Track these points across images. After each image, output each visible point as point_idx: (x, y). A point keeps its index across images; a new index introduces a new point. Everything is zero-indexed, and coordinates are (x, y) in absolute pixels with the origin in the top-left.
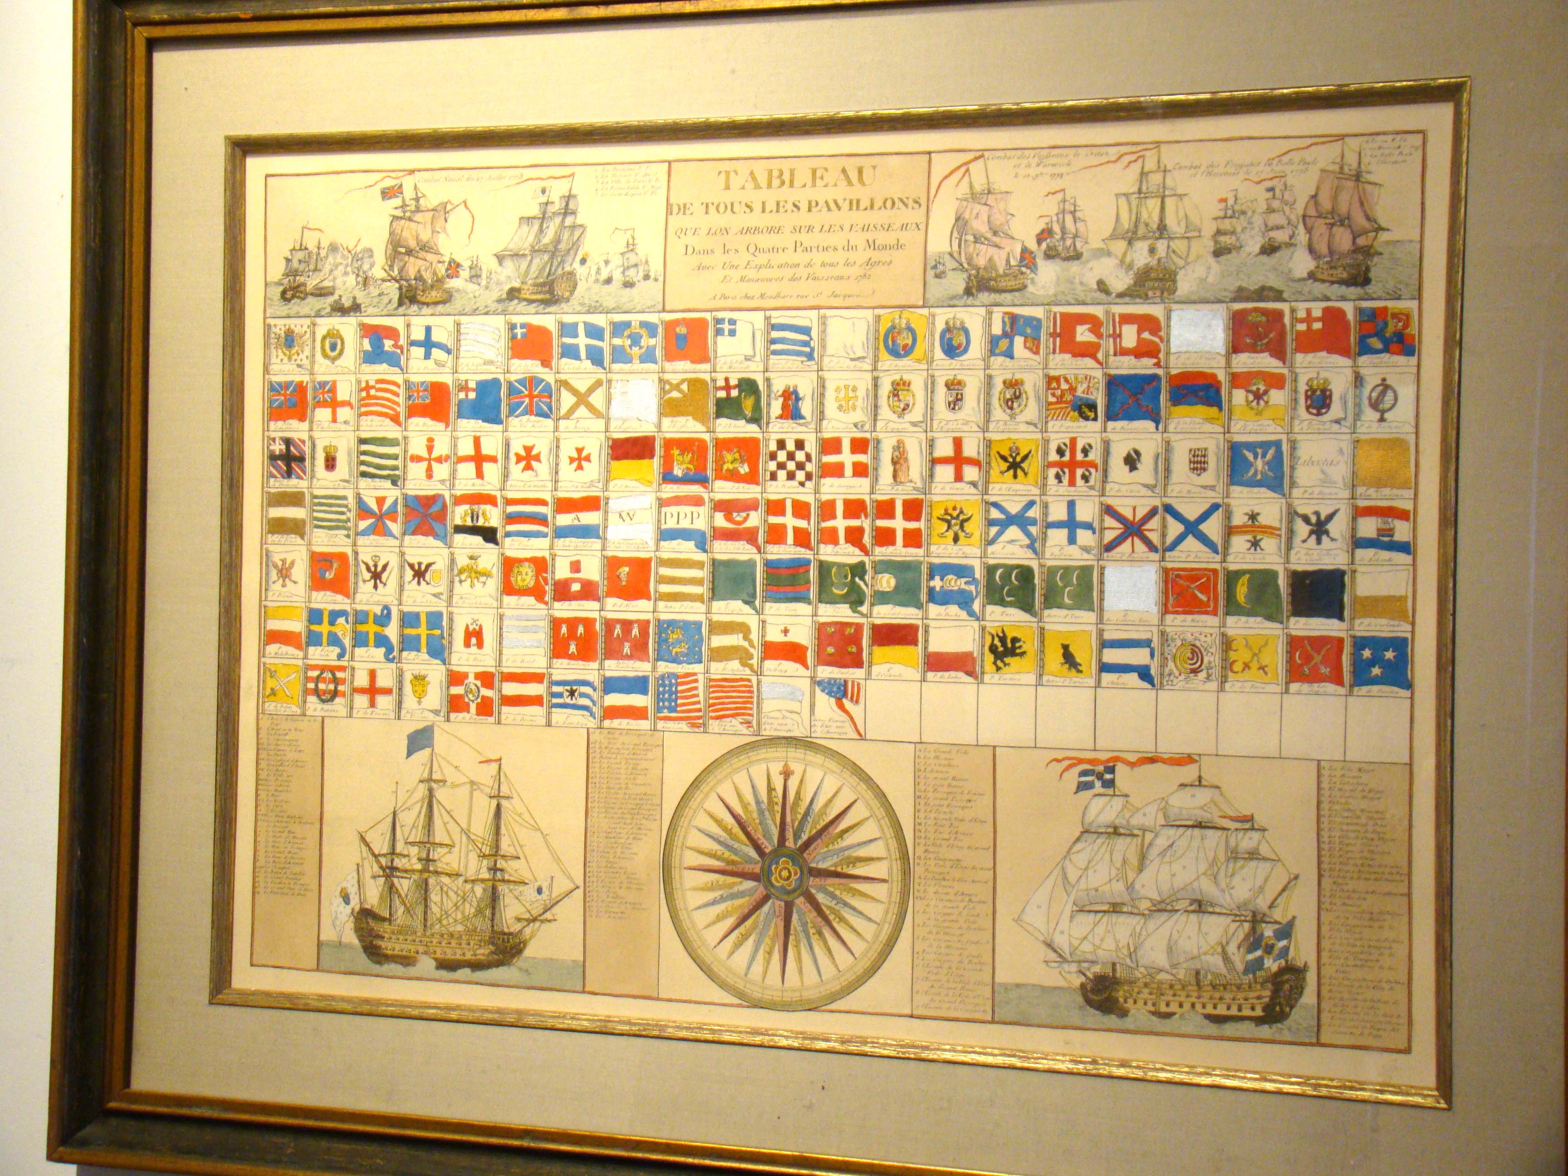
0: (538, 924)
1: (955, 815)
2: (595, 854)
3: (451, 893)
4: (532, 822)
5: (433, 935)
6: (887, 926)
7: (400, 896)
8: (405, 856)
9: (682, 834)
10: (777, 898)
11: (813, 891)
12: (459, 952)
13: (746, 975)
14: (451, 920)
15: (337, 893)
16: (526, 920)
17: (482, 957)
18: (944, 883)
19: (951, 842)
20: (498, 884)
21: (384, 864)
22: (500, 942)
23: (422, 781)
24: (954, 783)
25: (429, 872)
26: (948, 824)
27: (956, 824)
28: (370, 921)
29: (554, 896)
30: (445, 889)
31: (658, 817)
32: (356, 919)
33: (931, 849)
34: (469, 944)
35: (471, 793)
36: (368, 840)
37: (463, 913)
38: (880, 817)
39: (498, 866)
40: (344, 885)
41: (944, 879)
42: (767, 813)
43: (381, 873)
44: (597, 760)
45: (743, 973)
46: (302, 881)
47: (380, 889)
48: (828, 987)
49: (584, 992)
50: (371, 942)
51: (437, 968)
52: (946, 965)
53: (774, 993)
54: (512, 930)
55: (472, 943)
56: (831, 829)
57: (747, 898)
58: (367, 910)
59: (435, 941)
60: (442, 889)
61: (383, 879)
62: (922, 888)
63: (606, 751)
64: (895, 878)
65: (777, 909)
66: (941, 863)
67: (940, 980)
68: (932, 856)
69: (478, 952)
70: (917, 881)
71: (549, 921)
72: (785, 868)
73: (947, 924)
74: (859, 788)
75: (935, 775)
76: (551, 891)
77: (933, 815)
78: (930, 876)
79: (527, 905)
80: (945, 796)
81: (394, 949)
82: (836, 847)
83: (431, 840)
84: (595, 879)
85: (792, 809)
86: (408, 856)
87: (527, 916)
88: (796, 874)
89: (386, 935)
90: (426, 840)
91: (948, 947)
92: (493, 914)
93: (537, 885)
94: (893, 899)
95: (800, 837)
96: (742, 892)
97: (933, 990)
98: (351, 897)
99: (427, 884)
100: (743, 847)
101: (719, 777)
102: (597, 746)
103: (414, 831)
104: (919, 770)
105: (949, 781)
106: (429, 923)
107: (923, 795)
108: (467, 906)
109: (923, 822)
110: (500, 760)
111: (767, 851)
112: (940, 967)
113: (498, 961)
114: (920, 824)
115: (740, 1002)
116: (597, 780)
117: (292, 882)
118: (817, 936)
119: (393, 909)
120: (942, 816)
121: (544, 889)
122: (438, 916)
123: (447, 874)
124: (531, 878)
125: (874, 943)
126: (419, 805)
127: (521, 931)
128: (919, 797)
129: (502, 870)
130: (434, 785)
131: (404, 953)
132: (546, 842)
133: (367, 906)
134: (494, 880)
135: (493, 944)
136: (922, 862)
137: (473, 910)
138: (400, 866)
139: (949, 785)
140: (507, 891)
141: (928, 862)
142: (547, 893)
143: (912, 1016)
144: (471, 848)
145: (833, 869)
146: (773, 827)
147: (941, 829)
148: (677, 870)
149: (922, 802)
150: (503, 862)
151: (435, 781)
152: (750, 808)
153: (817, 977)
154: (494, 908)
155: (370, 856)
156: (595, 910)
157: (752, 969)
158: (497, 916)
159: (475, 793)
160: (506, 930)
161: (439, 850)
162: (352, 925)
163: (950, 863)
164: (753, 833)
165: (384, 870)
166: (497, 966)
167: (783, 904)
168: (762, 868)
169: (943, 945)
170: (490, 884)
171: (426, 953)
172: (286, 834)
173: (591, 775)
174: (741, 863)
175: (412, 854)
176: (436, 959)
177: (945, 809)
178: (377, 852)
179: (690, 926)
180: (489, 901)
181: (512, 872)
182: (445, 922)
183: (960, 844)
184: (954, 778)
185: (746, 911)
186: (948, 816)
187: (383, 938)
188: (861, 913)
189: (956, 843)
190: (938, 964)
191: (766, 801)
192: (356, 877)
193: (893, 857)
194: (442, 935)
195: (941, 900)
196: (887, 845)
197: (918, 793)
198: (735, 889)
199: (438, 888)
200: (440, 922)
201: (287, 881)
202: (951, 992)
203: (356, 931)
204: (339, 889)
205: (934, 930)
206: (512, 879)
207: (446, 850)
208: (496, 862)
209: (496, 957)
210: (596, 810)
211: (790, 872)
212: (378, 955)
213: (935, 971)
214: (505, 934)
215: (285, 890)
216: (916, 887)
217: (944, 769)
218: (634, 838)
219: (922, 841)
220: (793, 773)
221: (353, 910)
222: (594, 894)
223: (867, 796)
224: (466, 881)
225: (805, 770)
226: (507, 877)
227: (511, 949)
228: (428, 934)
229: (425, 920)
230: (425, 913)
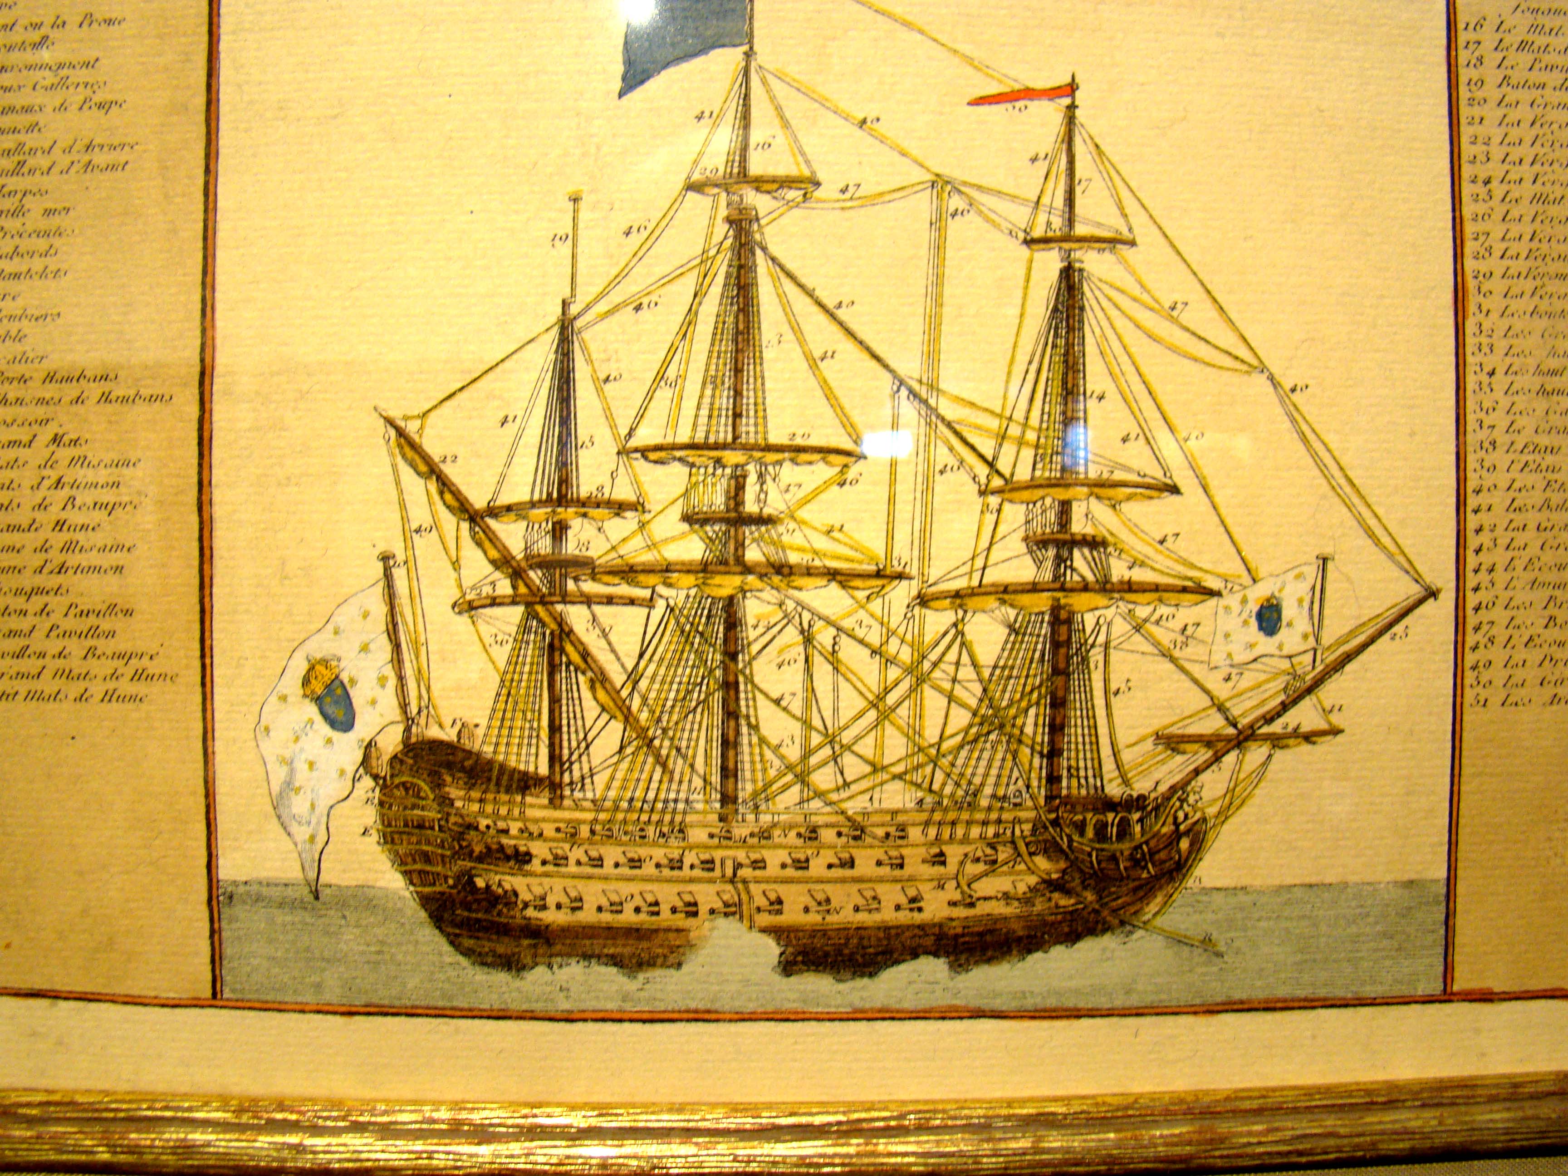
0: (1256, 753)
2: (1500, 458)
3: (850, 651)
4: (1228, 341)
5: (764, 835)
7: (600, 680)
8: (619, 508)
12: (891, 895)
14: (853, 767)
15: (292, 683)
16: (1207, 741)
17: (998, 908)
20: (1078, 601)
21: (517, 549)
22: (1085, 842)
23: (693, 187)
25: (747, 569)
28: (455, 792)
29: (1327, 639)
30: (824, 636)
32: (384, 784)
34: (940, 859)
35: (938, 224)
36: (434, 448)
37: (913, 733)
39: (1078, 526)
40: (320, 647)
43: (504, 587)
44: (1491, 92)
46: (120, 644)
47: (502, 654)
49: (1447, 996)
50: (466, 881)
51: (788, 967)
54: (1141, 786)
55: (954, 853)
58: (435, 745)
59: (775, 858)
60: (808, 639)
61: (517, 612)
63: (1525, 59)
69: (984, 887)
71: (1309, 738)
76: (1318, 620)
79: (1214, 683)
81: (577, 905)
83: (749, 431)
84: (1500, 557)
86: (638, 506)
87: (1213, 724)
89: (539, 849)
90: (724, 434)
92: (1056, 728)
93: (1258, 594)
98: (358, 697)
99: (733, 623)
102: (1489, 38)
103: (664, 395)
106: (746, 789)
108: (934, 702)
110: (1072, 88)
113: (1072, 915)
116: (1495, 169)
117: (76, 646)
119: (569, 741)
121: (1289, 612)
122: (793, 753)
123: (833, 575)
124: (1234, 567)
126: (688, 284)
127: (1180, 789)
129: (1094, 543)
130: (752, 198)
131: (628, 917)
132: (1294, 415)
133: (434, 732)
134: (1059, 585)
135: (1051, 849)
137: (960, 718)
138: (597, 550)
140: (1120, 627)
142: (1303, 625)
144: (943, 456)
150: (1100, 510)
151: (759, 183)
154: (1058, 703)
155: (448, 520)
156: (1498, 674)
158: (1075, 732)
159: (954, 226)
160: (1114, 790)
161: (789, 473)
162: (370, 816)
165: (517, 575)
166: (1072, 937)
170: (1042, 602)
171: (732, 910)
172: (40, 452)
173: (1466, 151)
175: (655, 498)
176: (776, 932)
178: (479, 501)
180: (1038, 674)
181: (1141, 548)
182: (824, 778)
187: (522, 858)
192: (380, 610)
194: (812, 834)
199: (792, 634)
200: (802, 778)
201: (54, 646)
203: (388, 839)
204: (299, 666)
206: (1139, 575)
207: (822, 471)
208: (1065, 508)
209: (1065, 902)
210: (1497, 285)
212: (504, 930)
214: (1110, 805)
215: (48, 685)
221: (369, 747)
222: (1499, 615)
224: (923, 600)
226: (1119, 571)
227: (1136, 863)
228: (740, 831)
229: (729, 772)
230: (729, 744)
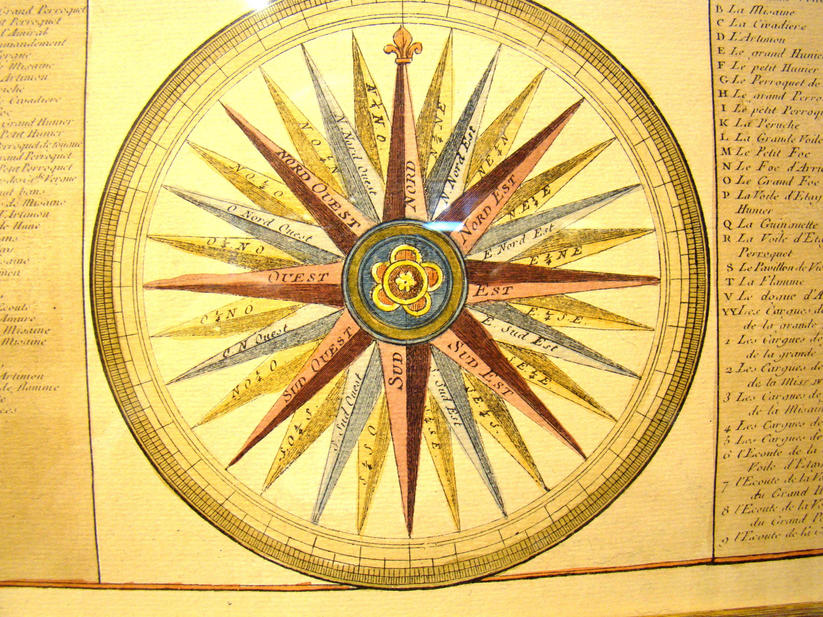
1: (801, 131)
6: (658, 377)
9: (137, 207)
10: (389, 340)
11: (479, 317)
13: (315, 520)
18: (781, 275)
19: (794, 186)
24: (797, 63)
26: (786, 148)
27: (804, 147)
31: (76, 172)
33: (753, 204)
38: (636, 139)
41: (782, 267)
42: (355, 144)
45: (308, 514)
48: (520, 526)
52: (788, 447)
53: (389, 554)
56: (517, 172)
57: (310, 345)
62: (736, 290)
64: (675, 274)
65: (388, 363)
66: (776, 233)
67: (774, 481)
68: (756, 219)
70: (724, 274)
72: (406, 269)
73: (789, 362)
74: (582, 75)
75: (755, 46)
77: (753, 132)
78: (753, 262)
80: (779, 90)
82: (533, 210)
85: (419, 130)
88: (433, 279)
91: (792, 409)
94: (672, 321)
95: (441, 194)
96: (295, 333)
97: (759, 503)
100: (296, 227)
101: (229, 69)
104: (720, 37)
105: (787, 58)
107: (731, 89)
109: (735, 145)
111: (357, 231)
112: (776, 453)
114: (727, 151)
115: (305, 579)
118: (491, 418)
120: (773, 133)
125: (628, 419)
128: (724, 93)
136: (735, 234)
139: (787, 68)
141: (748, 233)
143: (713, 562)
145: (527, 262)
146: (372, 176)
147: (773, 161)
148: (127, 293)
149: (731, 103)
152: (310, 135)
153: (495, 507)
157: (330, 504)
163: (792, 233)
164: (319, 191)
167: (403, 351)
168: (346, 272)
169: (783, 405)
174: (291, 265)
177: (777, 118)
179: (165, 419)
183: (813, 191)
184: (796, 53)
185: (309, 374)
186: (786, 134)
188: (597, 357)
189: (805, 189)
190: (772, 448)
191: (351, 115)
193: (671, 227)
195: (779, 312)
196: (655, 199)
197: (719, 86)
198: (278, 327)
202: (797, 500)
205: (764, 377)
211: (417, 276)
213: (764, 461)
216: (723, 288)
217: (776, 34)
218: (18, 226)
219: (733, 189)
220: (419, 48)
223: (602, 95)
225: (450, 40)
